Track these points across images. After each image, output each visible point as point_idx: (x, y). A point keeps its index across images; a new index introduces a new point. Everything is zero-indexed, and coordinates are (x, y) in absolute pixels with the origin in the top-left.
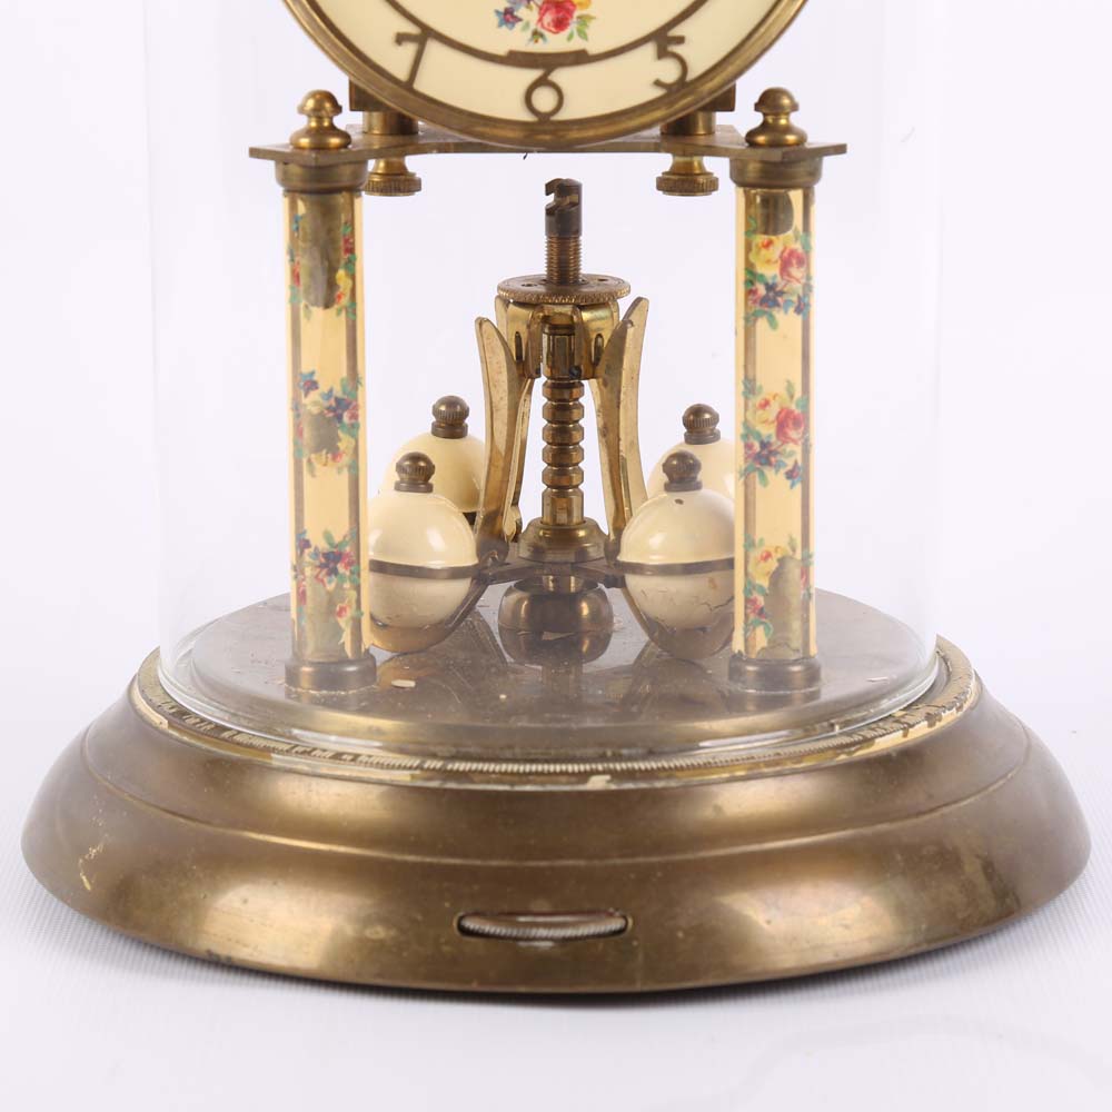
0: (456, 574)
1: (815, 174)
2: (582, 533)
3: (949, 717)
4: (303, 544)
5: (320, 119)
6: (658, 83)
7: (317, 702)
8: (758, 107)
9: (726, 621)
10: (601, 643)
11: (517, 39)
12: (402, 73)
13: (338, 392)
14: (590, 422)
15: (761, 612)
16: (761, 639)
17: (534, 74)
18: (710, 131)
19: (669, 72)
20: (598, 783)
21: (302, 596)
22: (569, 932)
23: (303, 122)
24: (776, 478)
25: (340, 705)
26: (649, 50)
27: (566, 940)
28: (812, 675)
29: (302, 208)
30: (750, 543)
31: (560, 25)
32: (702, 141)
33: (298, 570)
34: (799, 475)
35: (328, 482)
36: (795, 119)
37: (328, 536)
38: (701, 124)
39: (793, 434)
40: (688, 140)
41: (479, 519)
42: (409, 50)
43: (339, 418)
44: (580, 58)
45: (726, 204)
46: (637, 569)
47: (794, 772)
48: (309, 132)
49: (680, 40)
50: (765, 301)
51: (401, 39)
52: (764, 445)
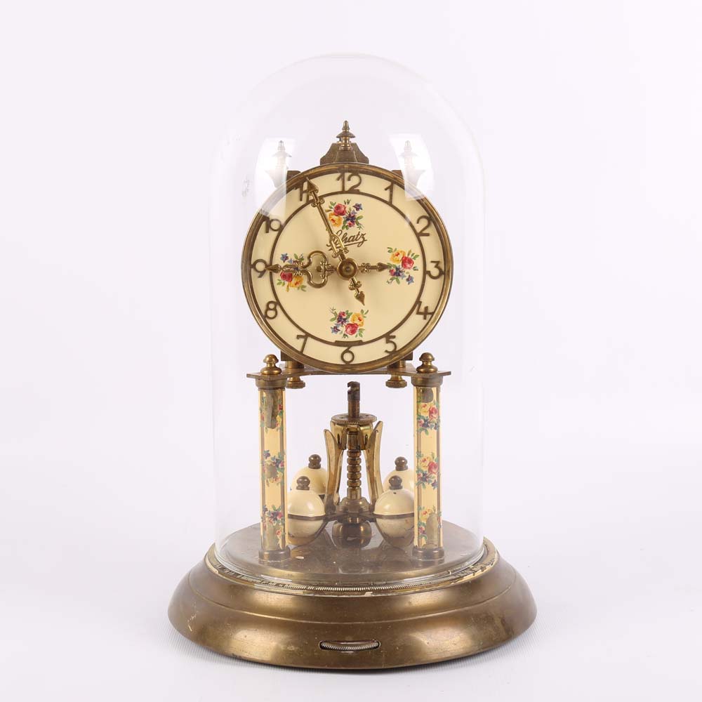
0: (318, 518)
1: (440, 382)
2: (361, 503)
3: (488, 568)
4: (265, 510)
5: (271, 364)
6: (386, 351)
7: (270, 565)
8: (420, 359)
9: (412, 535)
10: (367, 541)
11: (338, 337)
12: (299, 349)
13: (277, 457)
14: (363, 465)
15: (424, 532)
16: (424, 541)
17: (345, 349)
18: (404, 366)
19: (390, 348)
20: (368, 594)
21: (265, 528)
22: (359, 648)
23: (265, 365)
24: (429, 486)
25: (277, 566)
26: (383, 340)
27: (357, 650)
28: (442, 554)
29: (265, 395)
30: (419, 509)
31: (353, 332)
32: (401, 370)
33: (263, 518)
34: (436, 485)
35: (274, 488)
36: (433, 363)
37: (273, 507)
38: (401, 364)
39: (434, 471)
40: (397, 370)
41: (326, 498)
42: (302, 340)
43: (278, 466)
44: (360, 343)
45: (410, 391)
46: (380, 517)
47: (436, 589)
48: (267, 369)
49: (394, 337)
50: (423, 425)
51: (299, 337)
52: (424, 475)
